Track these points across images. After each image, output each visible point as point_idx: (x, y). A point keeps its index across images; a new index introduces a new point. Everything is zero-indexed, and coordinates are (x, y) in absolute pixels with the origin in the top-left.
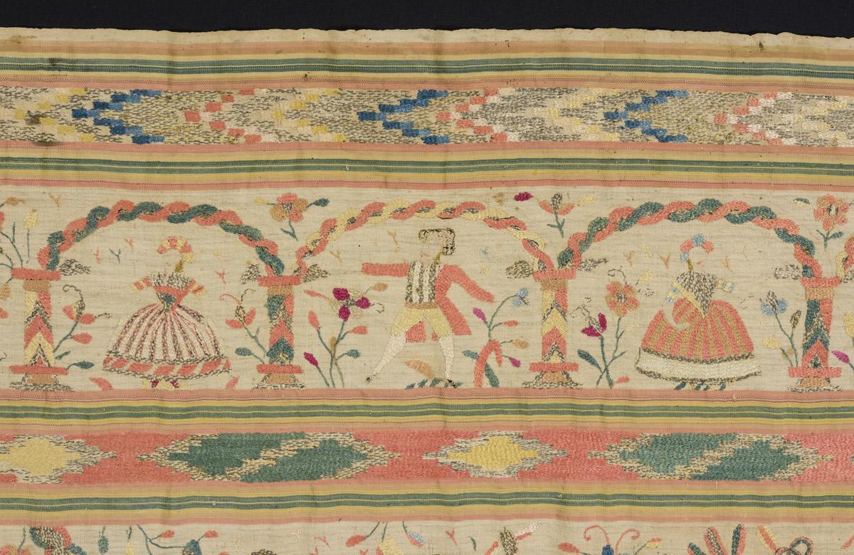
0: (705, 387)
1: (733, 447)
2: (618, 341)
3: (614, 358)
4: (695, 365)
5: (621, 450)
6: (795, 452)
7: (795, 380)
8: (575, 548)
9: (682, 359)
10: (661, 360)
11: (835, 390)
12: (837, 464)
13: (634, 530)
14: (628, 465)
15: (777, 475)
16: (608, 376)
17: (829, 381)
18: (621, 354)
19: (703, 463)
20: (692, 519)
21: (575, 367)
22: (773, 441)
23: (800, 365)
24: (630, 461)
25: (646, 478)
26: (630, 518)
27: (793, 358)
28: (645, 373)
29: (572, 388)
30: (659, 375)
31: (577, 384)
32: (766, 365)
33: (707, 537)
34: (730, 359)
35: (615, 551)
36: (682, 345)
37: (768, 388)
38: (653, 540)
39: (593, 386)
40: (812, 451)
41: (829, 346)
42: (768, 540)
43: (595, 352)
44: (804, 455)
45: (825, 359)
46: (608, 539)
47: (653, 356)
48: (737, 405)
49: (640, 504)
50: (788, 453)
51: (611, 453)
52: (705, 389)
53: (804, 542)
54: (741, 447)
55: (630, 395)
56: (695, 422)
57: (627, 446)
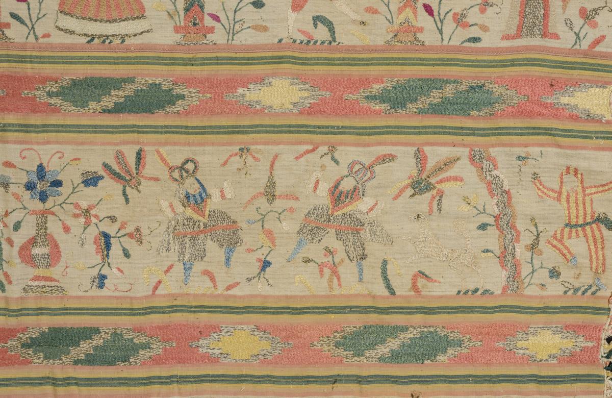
0: (109, 41)
1: (134, 88)
2: (40, 5)
3: (39, 19)
4: (101, 24)
5: (47, 90)
6: (181, 92)
7: (179, 36)
8: (13, 164)
9: (91, 19)
10: (74, 20)
11: (211, 44)
12: (215, 101)
13: (60, 152)
14: (53, 102)
15: (168, 110)
16: (34, 33)
17: (206, 37)
18: (44, 16)
19: (110, 100)
20: (103, 144)
21: (8, 25)
22: (164, 83)
23: (182, 24)
24: (55, 98)
25: (67, 111)
26: (57, 143)
27: (176, 18)
28: (62, 30)
29: (7, 42)
30: (74, 32)
31: (10, 39)
32: (155, 24)
33: (117, 157)
34: (127, 19)
35: (46, 168)
36: (91, 9)
37: (159, 42)
38: (75, 159)
39: (24, 40)
40: (194, 91)
41: (205, 9)
42: (163, 160)
43: (23, 14)
44: (189, 94)
45: (202, 20)
46: (41, 159)
47: (68, 17)
48: (134, 55)
49: (63, 132)
50: (176, 92)
51: (40, 92)
52: (110, 43)
53: (192, 161)
54: (139, 88)
55: (51, 47)
56: (102, 68)
57: (52, 87)
